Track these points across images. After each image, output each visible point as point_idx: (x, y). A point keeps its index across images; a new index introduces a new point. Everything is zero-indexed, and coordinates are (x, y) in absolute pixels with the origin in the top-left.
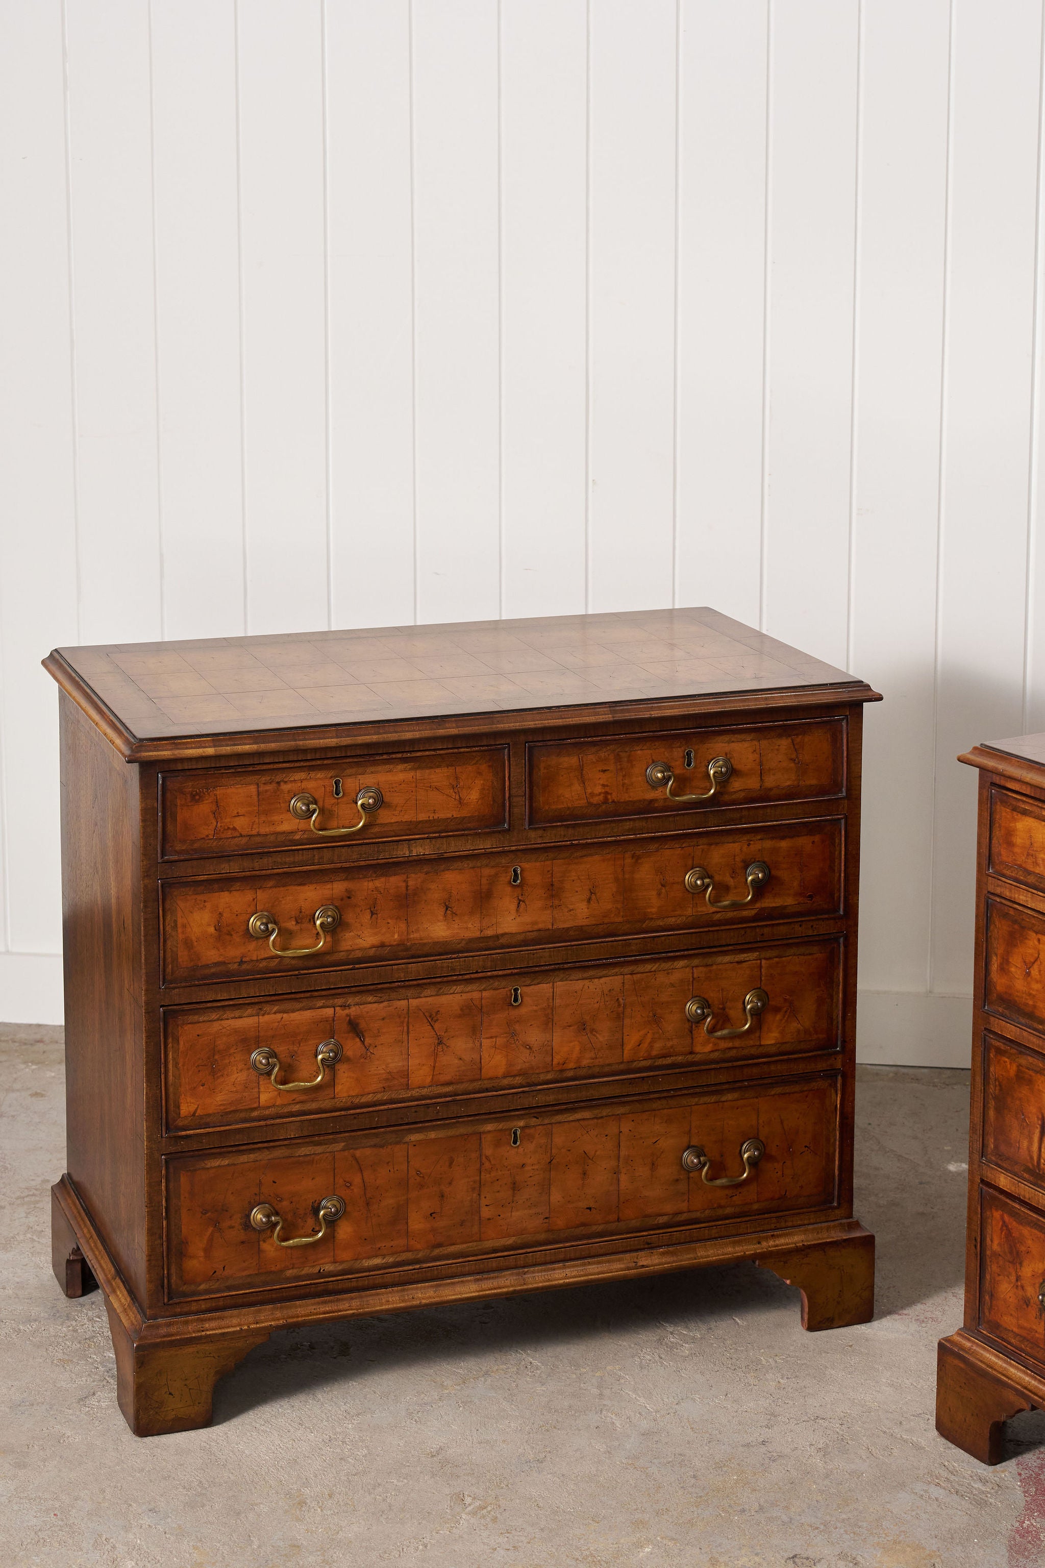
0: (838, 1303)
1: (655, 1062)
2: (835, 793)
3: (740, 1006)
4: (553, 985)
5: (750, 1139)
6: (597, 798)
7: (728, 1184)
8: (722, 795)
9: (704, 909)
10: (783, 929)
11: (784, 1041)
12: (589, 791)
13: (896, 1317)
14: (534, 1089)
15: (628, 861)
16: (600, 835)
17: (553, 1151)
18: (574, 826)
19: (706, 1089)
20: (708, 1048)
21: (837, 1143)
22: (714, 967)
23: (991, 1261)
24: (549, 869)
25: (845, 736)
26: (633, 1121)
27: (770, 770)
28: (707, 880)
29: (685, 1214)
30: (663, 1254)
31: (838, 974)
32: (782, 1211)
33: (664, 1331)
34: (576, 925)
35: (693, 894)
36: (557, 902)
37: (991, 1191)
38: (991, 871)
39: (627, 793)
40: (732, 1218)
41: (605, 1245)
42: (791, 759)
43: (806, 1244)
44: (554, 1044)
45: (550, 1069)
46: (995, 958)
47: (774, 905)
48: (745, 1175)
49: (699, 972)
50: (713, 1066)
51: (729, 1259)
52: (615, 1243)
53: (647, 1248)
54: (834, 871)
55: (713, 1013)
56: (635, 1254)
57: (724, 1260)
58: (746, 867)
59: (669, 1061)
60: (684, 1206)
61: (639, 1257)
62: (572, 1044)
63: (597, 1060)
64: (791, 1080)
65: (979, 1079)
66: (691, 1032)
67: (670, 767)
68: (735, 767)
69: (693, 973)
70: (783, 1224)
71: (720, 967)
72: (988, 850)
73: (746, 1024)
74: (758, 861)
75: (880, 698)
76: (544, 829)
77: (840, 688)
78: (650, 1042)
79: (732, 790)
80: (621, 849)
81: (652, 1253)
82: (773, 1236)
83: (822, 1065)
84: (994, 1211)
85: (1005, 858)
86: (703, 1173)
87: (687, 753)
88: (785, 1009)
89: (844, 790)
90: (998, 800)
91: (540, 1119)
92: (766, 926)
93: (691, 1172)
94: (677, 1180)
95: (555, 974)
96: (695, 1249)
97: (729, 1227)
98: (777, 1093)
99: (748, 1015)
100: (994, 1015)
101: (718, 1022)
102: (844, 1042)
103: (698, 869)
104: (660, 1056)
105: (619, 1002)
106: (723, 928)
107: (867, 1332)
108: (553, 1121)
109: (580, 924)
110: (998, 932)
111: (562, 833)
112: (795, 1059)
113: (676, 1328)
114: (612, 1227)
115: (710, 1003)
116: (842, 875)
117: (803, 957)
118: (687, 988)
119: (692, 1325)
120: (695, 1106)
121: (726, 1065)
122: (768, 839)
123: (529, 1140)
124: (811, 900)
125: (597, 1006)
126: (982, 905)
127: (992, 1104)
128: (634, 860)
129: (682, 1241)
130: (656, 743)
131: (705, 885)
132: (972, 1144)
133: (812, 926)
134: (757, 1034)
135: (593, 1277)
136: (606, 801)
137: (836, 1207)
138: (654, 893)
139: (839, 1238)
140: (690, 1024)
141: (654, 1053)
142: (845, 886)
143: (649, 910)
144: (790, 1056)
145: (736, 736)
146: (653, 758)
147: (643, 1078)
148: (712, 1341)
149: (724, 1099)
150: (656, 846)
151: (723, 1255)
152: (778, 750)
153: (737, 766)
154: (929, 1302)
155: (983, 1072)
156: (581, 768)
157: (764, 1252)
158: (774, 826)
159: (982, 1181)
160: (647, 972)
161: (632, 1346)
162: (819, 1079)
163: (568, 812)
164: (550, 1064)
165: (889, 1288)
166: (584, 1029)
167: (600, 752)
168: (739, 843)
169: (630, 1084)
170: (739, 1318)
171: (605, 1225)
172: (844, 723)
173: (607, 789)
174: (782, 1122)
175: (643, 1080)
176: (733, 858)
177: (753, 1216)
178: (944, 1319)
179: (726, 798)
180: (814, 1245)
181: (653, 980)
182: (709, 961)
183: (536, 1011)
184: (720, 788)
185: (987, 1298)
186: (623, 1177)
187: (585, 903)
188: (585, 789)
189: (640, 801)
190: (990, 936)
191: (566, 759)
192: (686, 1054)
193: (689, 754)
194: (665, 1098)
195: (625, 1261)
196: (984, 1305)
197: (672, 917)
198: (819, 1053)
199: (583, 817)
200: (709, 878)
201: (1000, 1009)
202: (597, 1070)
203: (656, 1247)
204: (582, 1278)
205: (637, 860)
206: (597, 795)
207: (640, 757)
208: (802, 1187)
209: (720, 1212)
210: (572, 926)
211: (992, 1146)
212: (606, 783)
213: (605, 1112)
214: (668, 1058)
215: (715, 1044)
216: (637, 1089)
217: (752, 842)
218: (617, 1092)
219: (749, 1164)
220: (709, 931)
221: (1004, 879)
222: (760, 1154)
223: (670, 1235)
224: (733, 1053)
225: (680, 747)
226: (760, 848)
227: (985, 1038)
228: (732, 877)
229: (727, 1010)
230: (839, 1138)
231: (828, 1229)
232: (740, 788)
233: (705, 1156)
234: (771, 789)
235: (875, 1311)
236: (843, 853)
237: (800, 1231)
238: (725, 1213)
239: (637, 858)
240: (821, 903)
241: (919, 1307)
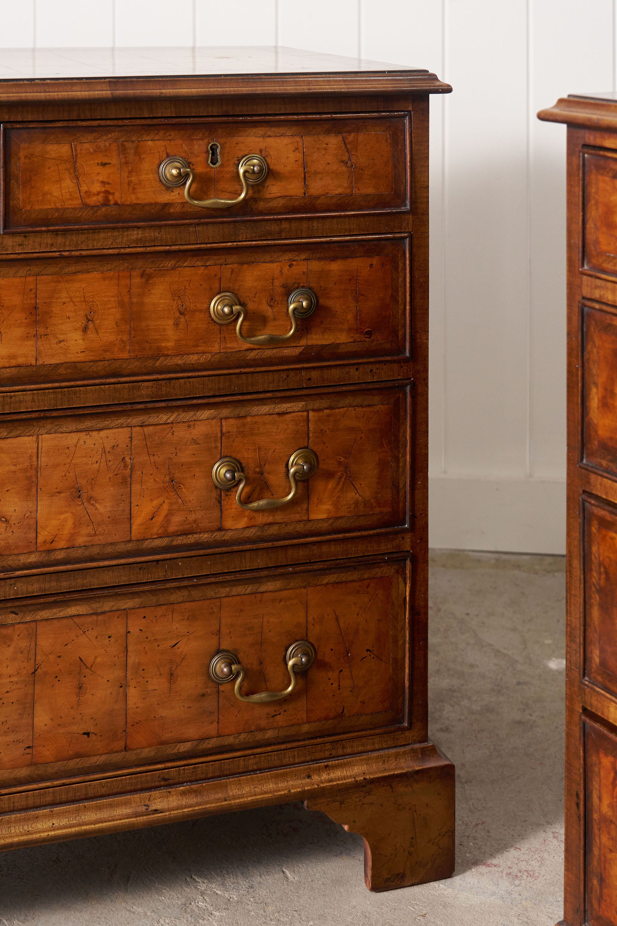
0: (410, 854)
1: (172, 541)
2: (399, 206)
3: (283, 469)
4: (38, 438)
5: (296, 641)
6: (94, 198)
7: (268, 699)
8: (256, 201)
9: (234, 345)
10: (336, 373)
11: (339, 515)
12: (84, 188)
13: (482, 869)
14: (11, 576)
15: (137, 281)
16: (99, 245)
17: (38, 658)
18: (65, 232)
19: (239, 576)
20: (242, 523)
21: (407, 646)
22: (249, 419)
23: (599, 829)
24: (32, 287)
25: (407, 137)
26: (144, 617)
27: (316, 173)
28: (236, 308)
29: (215, 739)
30: (183, 793)
31: (405, 432)
32: (339, 734)
33: (194, 890)
34: (68, 360)
35: (221, 325)
36: (41, 330)
37: (597, 726)
38: (586, 267)
39: (134, 194)
40: (275, 744)
41: (108, 782)
42: (342, 162)
43: (368, 777)
44: (39, 515)
45: (33, 549)
46: (594, 390)
47: (325, 343)
48: (290, 689)
49: (229, 425)
50: (249, 547)
51: (268, 800)
52: (121, 780)
53: (164, 786)
54: (397, 301)
55: (247, 479)
56: (147, 794)
57: (262, 800)
58: (288, 294)
59: (191, 539)
60: (212, 729)
61: (152, 799)
62: (63, 516)
63: (97, 538)
64: (348, 564)
65: (577, 564)
66: (220, 502)
67: (189, 163)
68: (271, 167)
69: (221, 426)
70: (340, 752)
71: (257, 419)
72: (581, 238)
73: (290, 493)
74: (303, 287)
75: (447, 90)
76: (25, 234)
77: (400, 76)
78: (167, 516)
79: (269, 196)
80: (126, 265)
81: (169, 792)
82: (326, 766)
83: (385, 547)
84: (602, 755)
85: (604, 247)
86: (236, 686)
87: (211, 147)
88: (339, 474)
89: (408, 202)
90: (593, 167)
91: (20, 615)
92: (314, 368)
93: (221, 684)
94: (203, 695)
95: (41, 424)
96: (226, 786)
97: (271, 756)
98: (331, 581)
99: (292, 480)
100: (595, 471)
101: (254, 490)
102: (413, 517)
103: (228, 294)
104: (179, 533)
105: (125, 463)
106: (259, 369)
107: (446, 893)
108: (38, 617)
109: (74, 360)
110: (598, 353)
111: (50, 241)
112: (353, 538)
113: (210, 885)
114: (116, 758)
115: (244, 465)
116: (408, 308)
117: (360, 408)
118: (213, 445)
119: (230, 881)
120: (227, 599)
121: (265, 545)
122: (315, 259)
123: (5, 643)
124: (369, 338)
125: (96, 466)
126: (576, 319)
127: (596, 599)
128: (143, 280)
129: (210, 775)
130: (172, 133)
131: (234, 313)
132: (570, 657)
133: (371, 371)
134: (305, 506)
135: (88, 827)
136: (106, 203)
137: (407, 728)
138: (171, 322)
139: (410, 770)
140: (218, 492)
141: (172, 529)
142: (411, 321)
143: (163, 345)
144: (347, 535)
145: (273, 129)
146: (168, 151)
147: (157, 561)
148: (249, 907)
149: (263, 588)
150: (173, 262)
151: (262, 794)
152: (325, 149)
153: (277, 167)
154: (525, 846)
155: (582, 553)
156: (73, 159)
157: (314, 789)
158: (322, 243)
159: (585, 710)
160: (161, 424)
161: (149, 913)
162: (382, 564)
163: (56, 214)
164: (34, 542)
165: (477, 825)
166: (79, 497)
167: (98, 140)
168: (278, 264)
169: (140, 569)
170: (290, 871)
171: (109, 755)
172: (407, 121)
173: (108, 188)
174: (337, 620)
175: (157, 564)
176: (271, 281)
177: (302, 740)
178: (543, 873)
179: (262, 205)
180: (378, 778)
181: (169, 435)
182: (242, 411)
183: (14, 472)
184: (254, 193)
185: (595, 882)
186: (132, 692)
187: (80, 333)
188: (78, 185)
189: (151, 204)
190: (588, 359)
191: (55, 147)
192: (212, 531)
193: (213, 149)
194: (186, 587)
195: (133, 805)
196: (591, 892)
197: (193, 354)
198: (383, 530)
199: (77, 221)
200: (240, 304)
201: (604, 463)
202: (95, 550)
203: (174, 784)
204: (74, 830)
205: (147, 280)
206: (95, 195)
207: (150, 150)
208: (363, 703)
209: (259, 736)
210: (63, 361)
211: (597, 660)
212: (105, 180)
213: (108, 605)
214: (191, 536)
215: (251, 519)
216: (150, 576)
217: (294, 263)
218: (124, 580)
219: (295, 673)
220: (241, 373)
221: (604, 276)
222: (308, 661)
223: (194, 768)
224: (273, 530)
225: (202, 139)
226: (305, 270)
227: (583, 504)
228: (271, 306)
229: (265, 474)
230: (409, 639)
231: (397, 756)
232: (279, 195)
233: (239, 663)
234: (317, 198)
235: (458, 860)
236: (408, 280)
237: (361, 760)
238: (266, 737)
239: (147, 277)
240: (383, 341)
241: (512, 854)
